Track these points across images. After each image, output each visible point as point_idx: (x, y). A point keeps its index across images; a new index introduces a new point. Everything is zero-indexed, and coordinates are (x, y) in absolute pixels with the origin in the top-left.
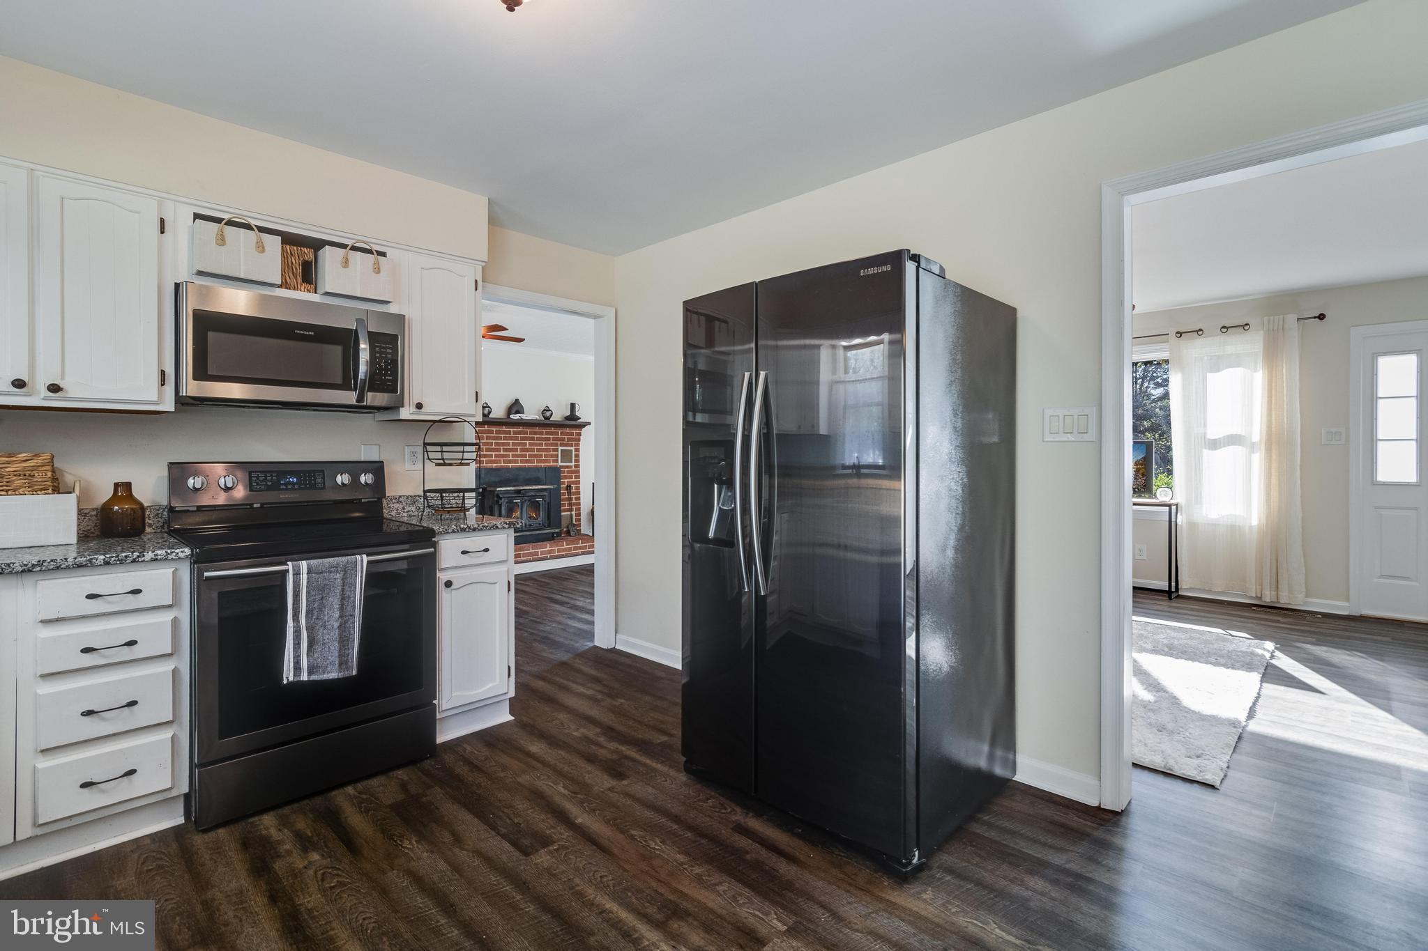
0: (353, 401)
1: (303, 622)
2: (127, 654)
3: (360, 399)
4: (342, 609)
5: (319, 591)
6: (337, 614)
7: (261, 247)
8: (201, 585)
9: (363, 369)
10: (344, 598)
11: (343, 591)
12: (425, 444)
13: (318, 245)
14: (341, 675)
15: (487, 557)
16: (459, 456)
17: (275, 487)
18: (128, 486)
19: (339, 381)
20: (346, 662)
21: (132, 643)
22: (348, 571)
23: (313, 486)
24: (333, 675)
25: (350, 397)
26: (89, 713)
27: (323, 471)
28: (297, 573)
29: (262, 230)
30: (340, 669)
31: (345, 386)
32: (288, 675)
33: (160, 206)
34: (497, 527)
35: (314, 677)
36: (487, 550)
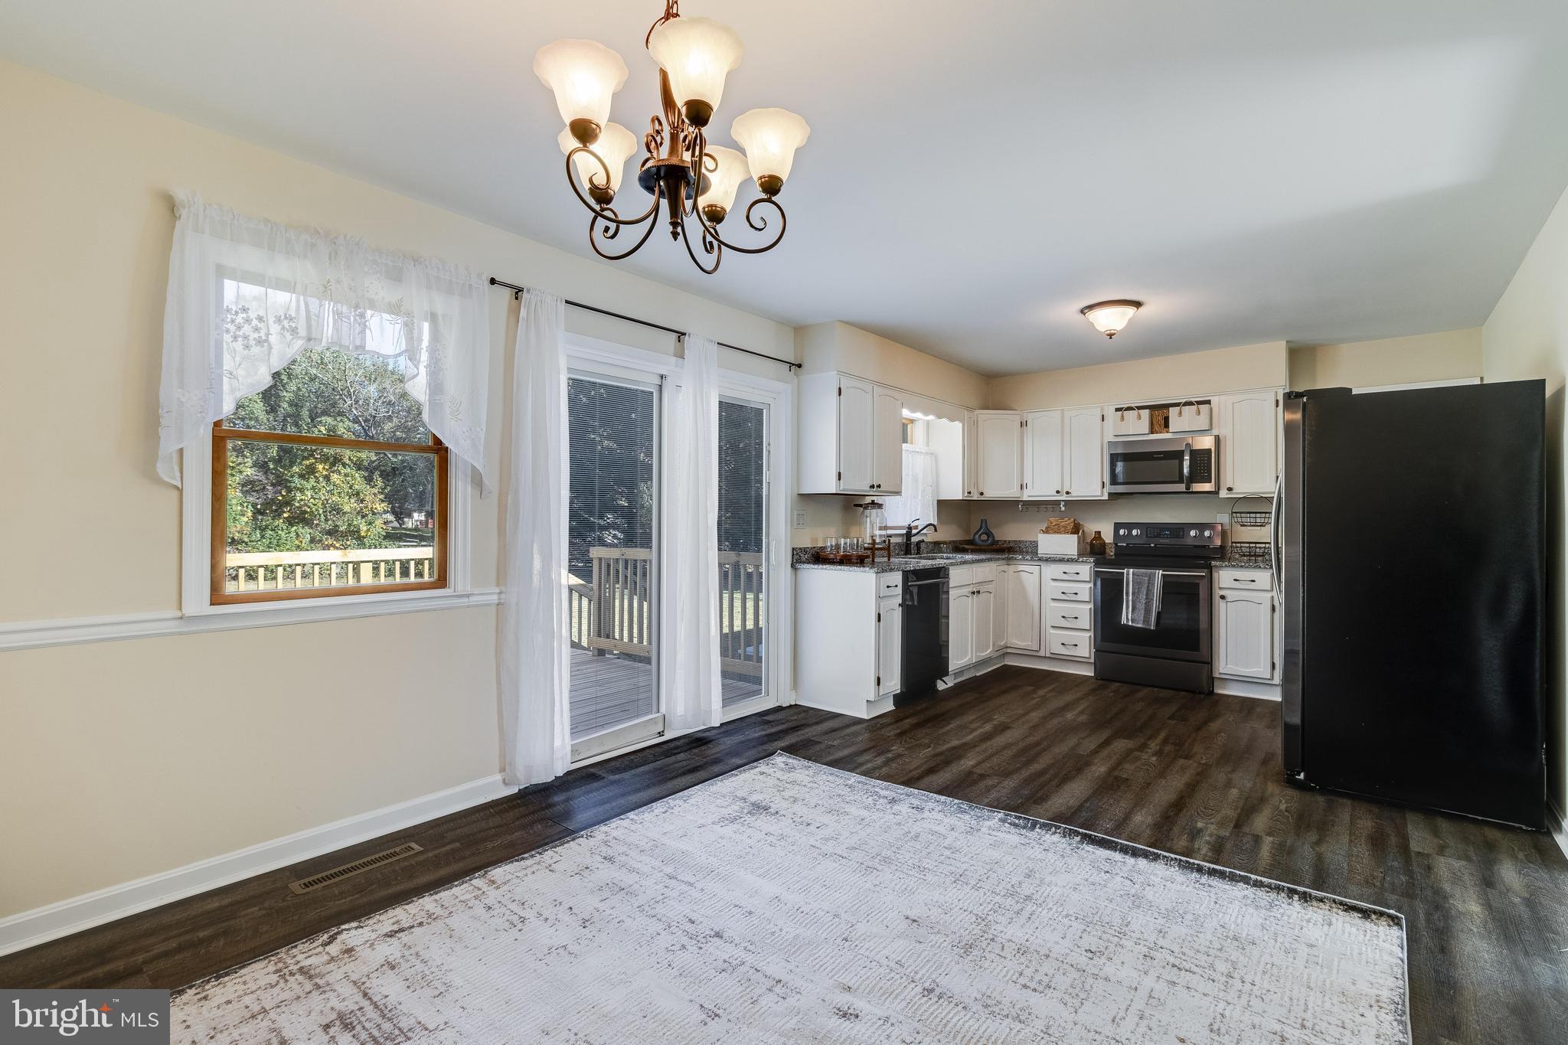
0: (1185, 490)
1: (1131, 598)
2: (1074, 598)
3: (1188, 488)
4: (1147, 595)
5: (1137, 584)
6: (1144, 597)
7: (1139, 417)
8: (1097, 573)
9: (1186, 470)
10: (1148, 590)
11: (1148, 586)
12: (1232, 513)
13: (1167, 406)
14: (1143, 626)
15: (1252, 586)
16: (1252, 520)
17: (1158, 536)
18: (1100, 532)
19: (1177, 479)
20: (1148, 622)
21: (1076, 594)
22: (1151, 578)
23: (1178, 537)
24: (1140, 626)
25: (1182, 487)
26: (1063, 617)
27: (1183, 529)
28: (1128, 574)
29: (1139, 408)
30: (1144, 623)
31: (1181, 481)
32: (1124, 621)
33: (1102, 409)
34: (1260, 567)
35: (1134, 625)
36: (1254, 581)
